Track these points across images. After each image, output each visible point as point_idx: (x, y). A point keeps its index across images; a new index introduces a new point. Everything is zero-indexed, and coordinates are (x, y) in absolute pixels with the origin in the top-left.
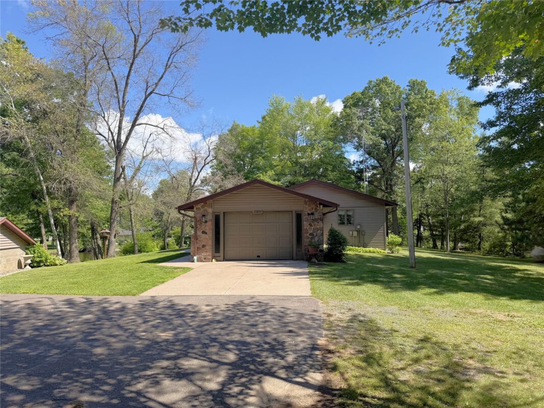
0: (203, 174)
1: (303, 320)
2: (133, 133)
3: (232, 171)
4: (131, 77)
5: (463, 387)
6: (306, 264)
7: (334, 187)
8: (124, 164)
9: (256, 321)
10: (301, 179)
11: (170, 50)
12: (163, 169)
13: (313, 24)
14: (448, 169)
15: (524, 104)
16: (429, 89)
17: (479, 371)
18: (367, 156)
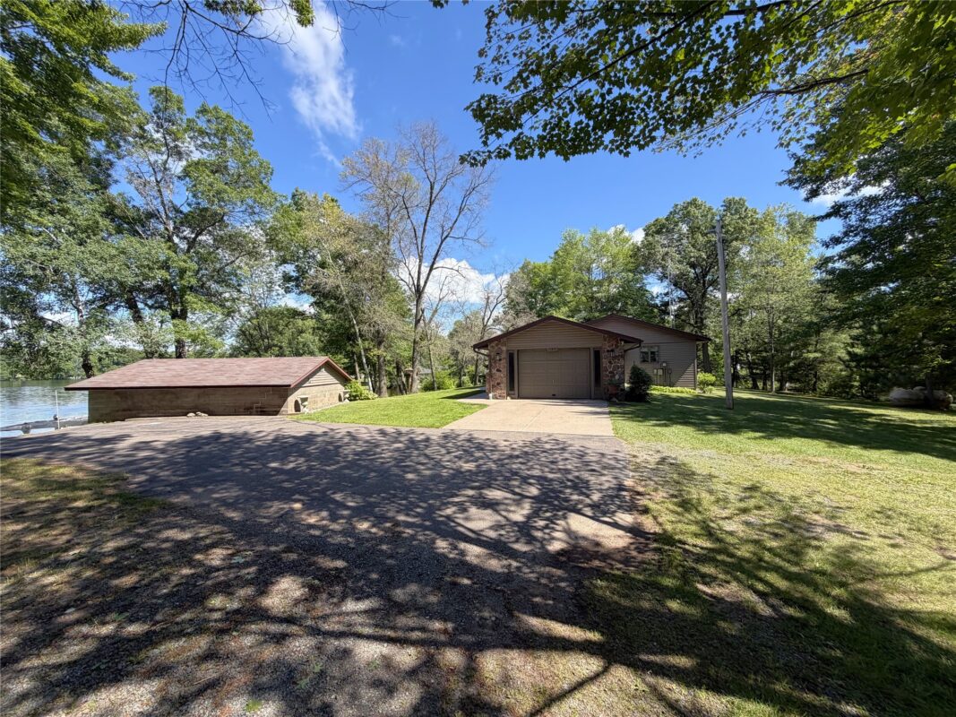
0: (495, 313)
1: (605, 460)
2: (431, 276)
3: (524, 309)
4: (428, 223)
5: (809, 546)
6: (606, 403)
7: (634, 322)
8: (423, 307)
9: (556, 458)
10: (597, 314)
11: (464, 193)
12: (458, 310)
13: (622, 139)
14: (774, 298)
15: (885, 212)
16: (750, 208)
17: (829, 529)
18: (673, 287)
